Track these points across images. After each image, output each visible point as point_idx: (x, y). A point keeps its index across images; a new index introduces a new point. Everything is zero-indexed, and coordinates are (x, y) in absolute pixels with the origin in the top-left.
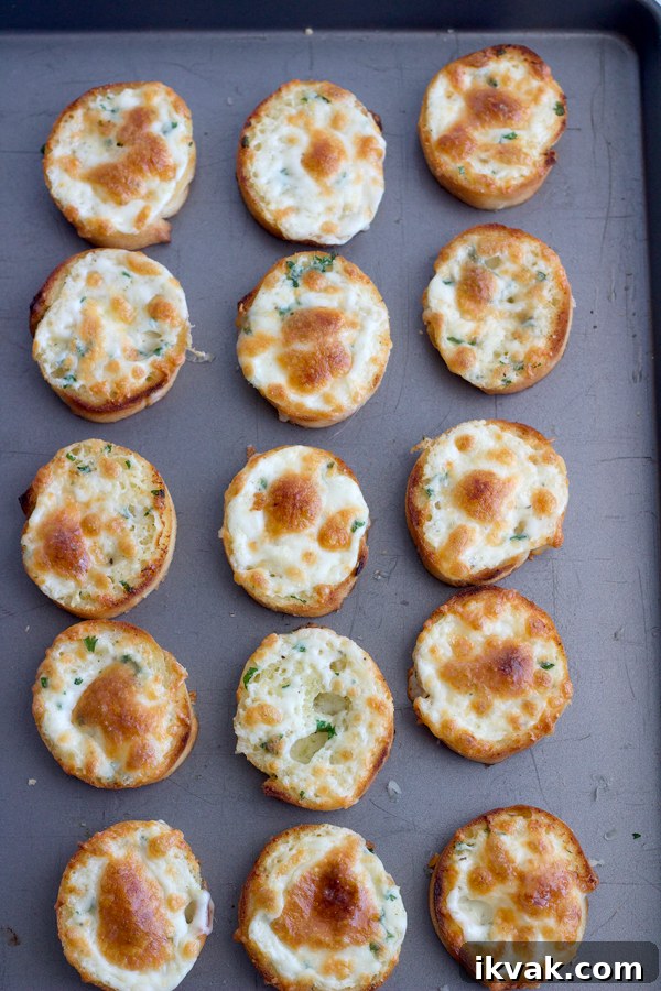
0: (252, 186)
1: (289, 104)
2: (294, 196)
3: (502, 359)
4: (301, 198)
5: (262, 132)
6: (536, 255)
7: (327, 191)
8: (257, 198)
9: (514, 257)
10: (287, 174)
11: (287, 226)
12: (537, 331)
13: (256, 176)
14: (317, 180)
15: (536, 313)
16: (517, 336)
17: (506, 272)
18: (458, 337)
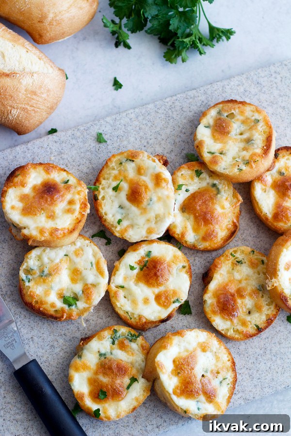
0: (105, 220)
1: (114, 169)
2: (128, 219)
3: (237, 159)
4: (132, 219)
5: (103, 189)
6: (253, 112)
7: (144, 211)
8: (109, 226)
9: (242, 113)
10: (122, 208)
11: (129, 237)
12: (255, 146)
13: (106, 214)
14: (138, 207)
15: (254, 138)
16: (245, 149)
17: (238, 120)
18: (213, 151)
